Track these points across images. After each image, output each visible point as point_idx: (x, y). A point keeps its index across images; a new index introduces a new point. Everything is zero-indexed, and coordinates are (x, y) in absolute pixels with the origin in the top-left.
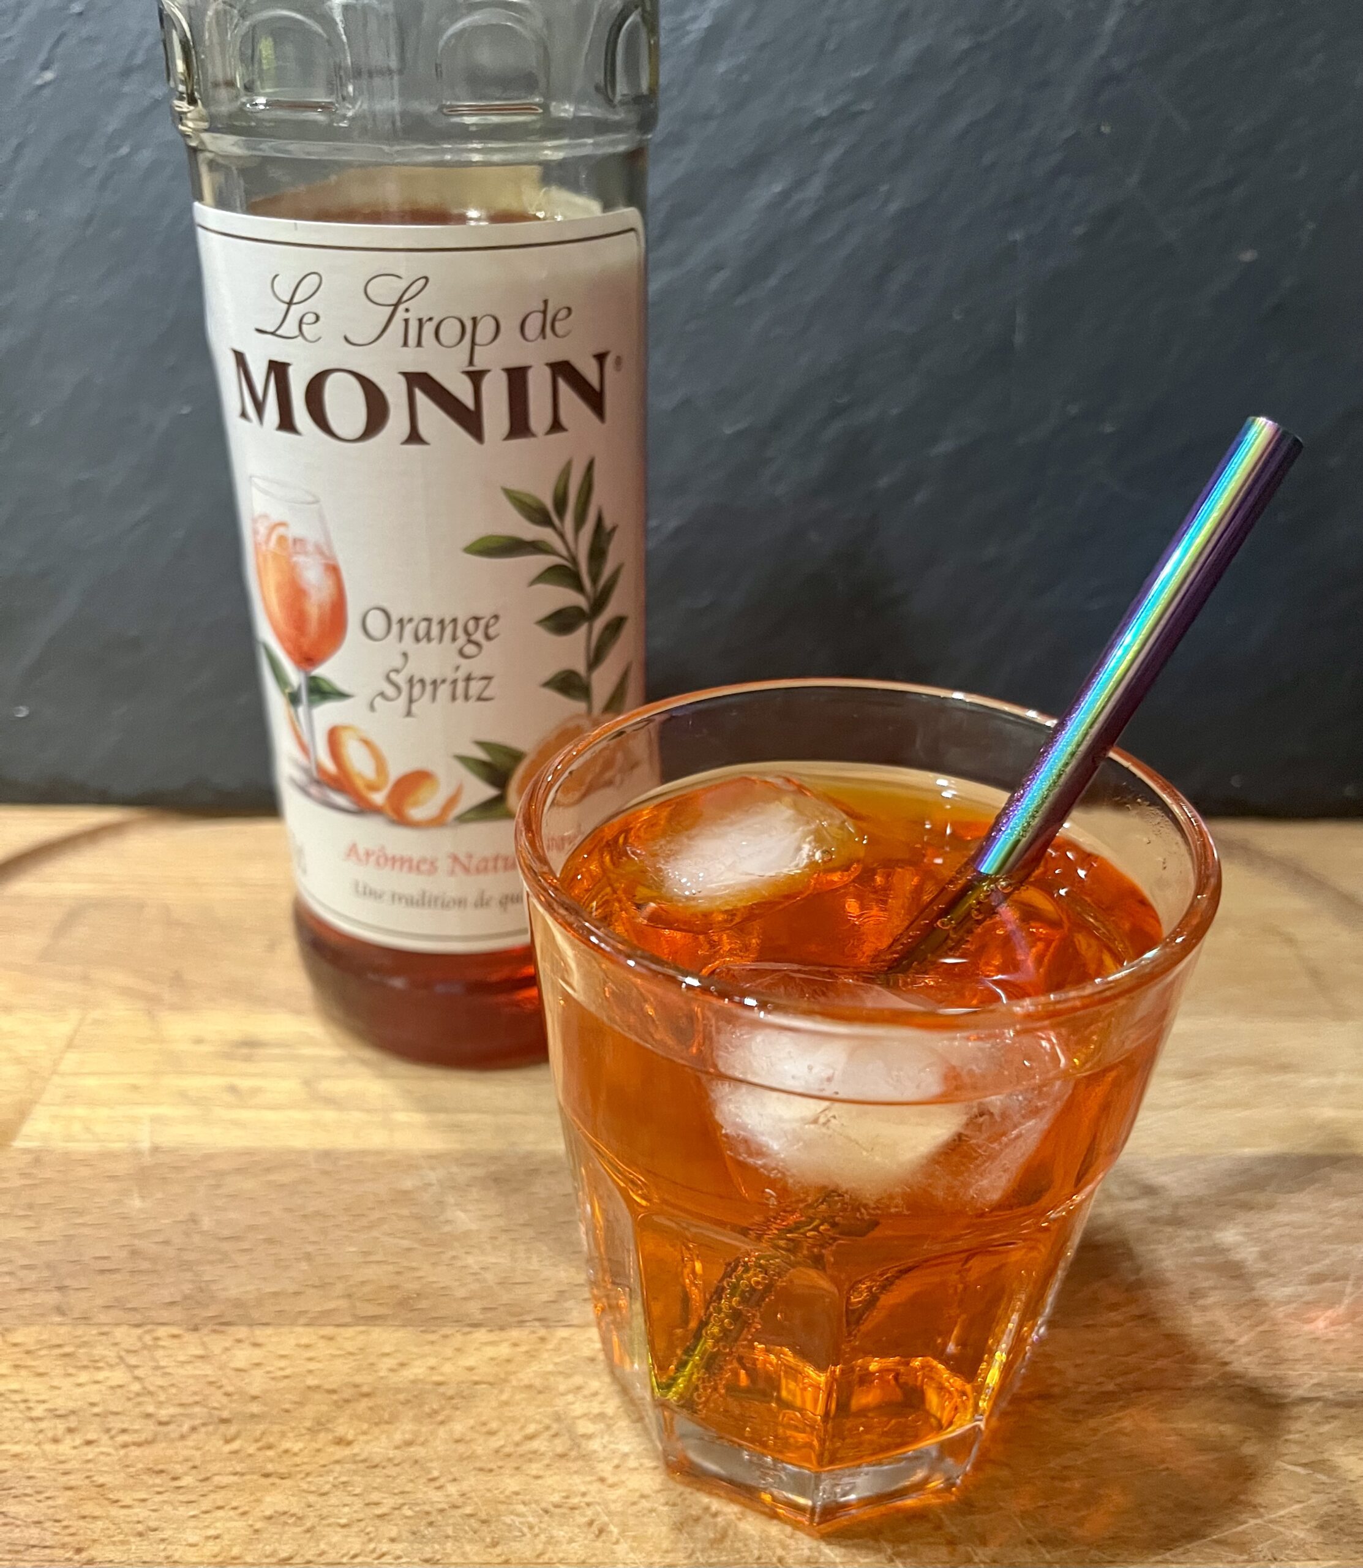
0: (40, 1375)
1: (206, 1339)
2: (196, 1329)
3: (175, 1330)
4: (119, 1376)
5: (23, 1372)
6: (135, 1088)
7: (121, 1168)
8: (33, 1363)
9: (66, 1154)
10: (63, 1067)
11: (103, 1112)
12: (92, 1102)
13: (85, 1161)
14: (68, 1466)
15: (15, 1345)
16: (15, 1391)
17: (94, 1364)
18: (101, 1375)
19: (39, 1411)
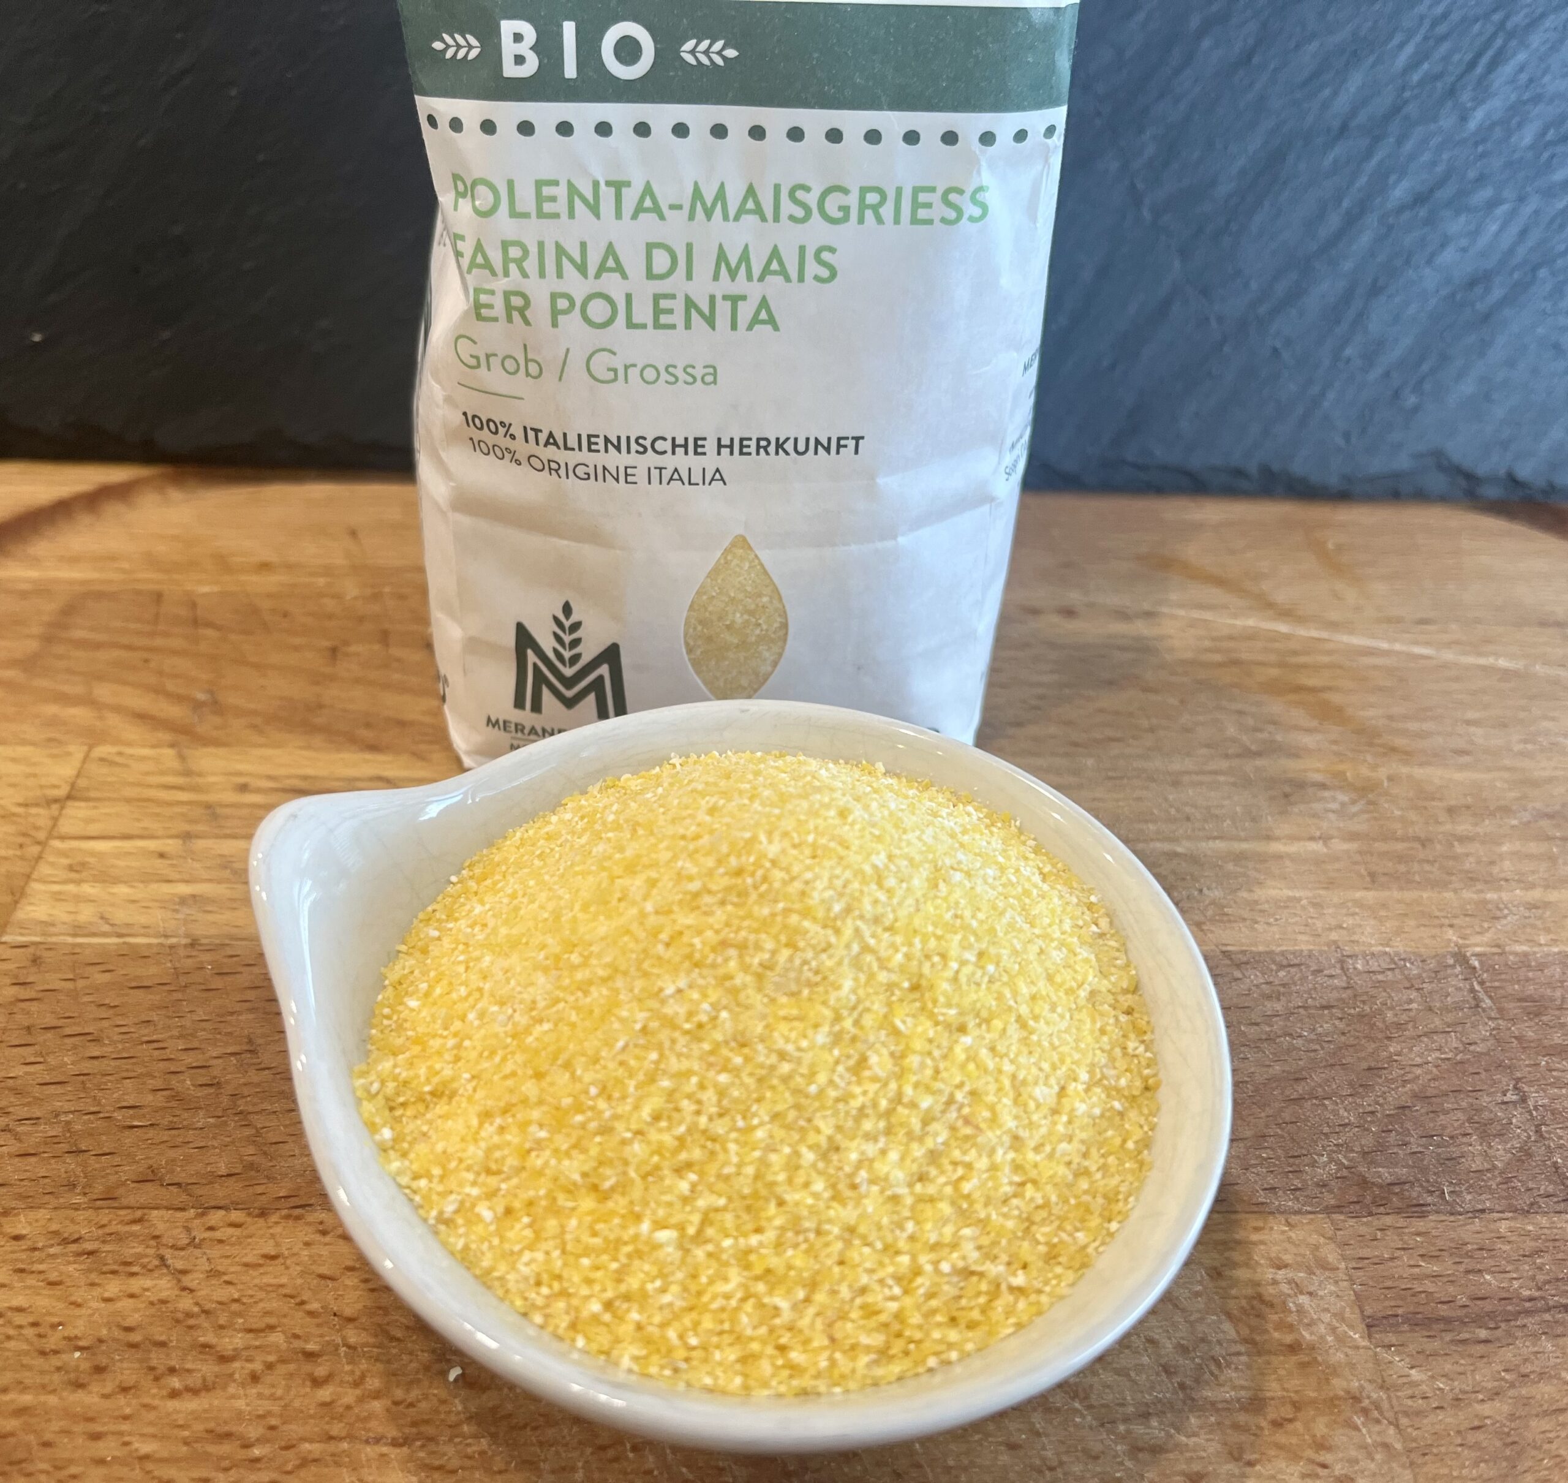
0: (52, 1284)
1: (278, 1230)
2: (263, 1214)
3: (236, 1216)
4: (162, 1286)
5: (31, 1281)
6: (162, 855)
7: (150, 972)
8: (41, 1267)
9: (74, 952)
10: (65, 827)
11: (122, 890)
12: (106, 878)
13: (102, 961)
14: (98, 1428)
15: (17, 1238)
16: (20, 1310)
17: (126, 1268)
18: (135, 1285)
19: (53, 1340)
